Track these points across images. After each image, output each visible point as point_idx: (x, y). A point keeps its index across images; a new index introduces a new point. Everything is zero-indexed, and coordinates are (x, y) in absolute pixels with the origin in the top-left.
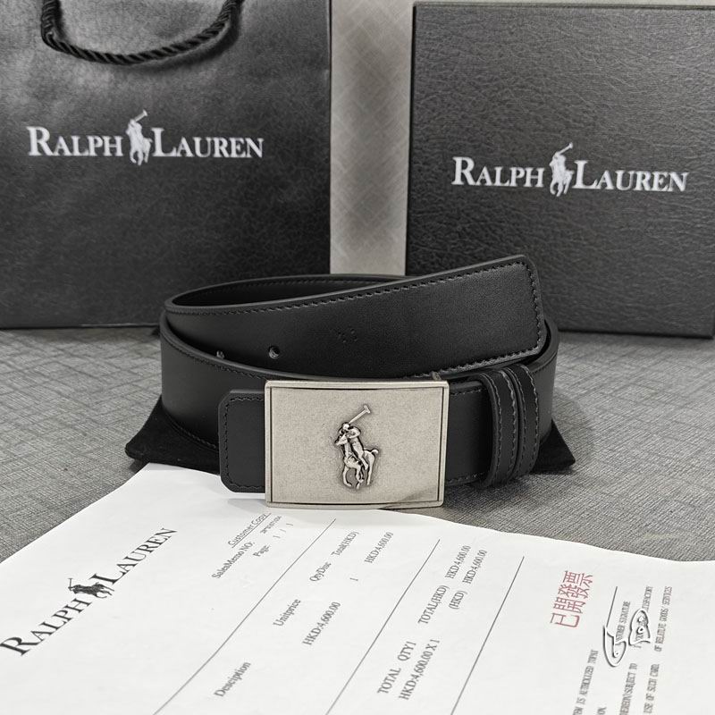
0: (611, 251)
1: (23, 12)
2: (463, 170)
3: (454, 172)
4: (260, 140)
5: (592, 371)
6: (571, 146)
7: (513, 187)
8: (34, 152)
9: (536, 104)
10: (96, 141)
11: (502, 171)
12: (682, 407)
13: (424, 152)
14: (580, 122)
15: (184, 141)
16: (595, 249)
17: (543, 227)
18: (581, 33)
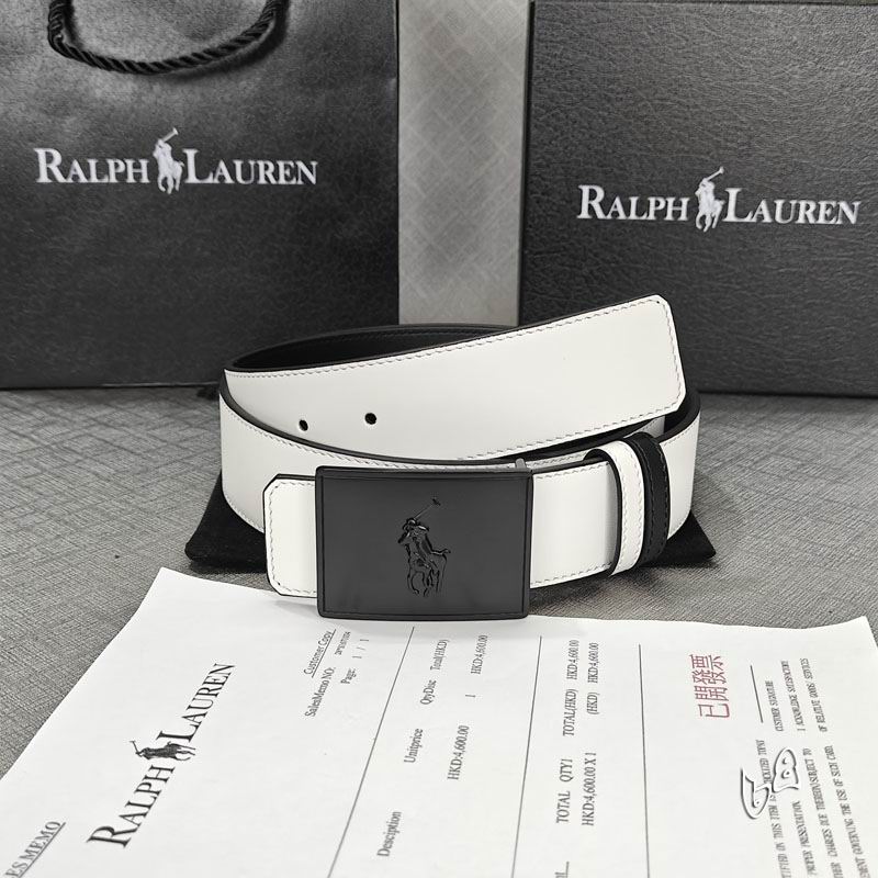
0: (767, 296)
1: (28, 11)
2: (591, 202)
3: (581, 204)
4: (314, 164)
5: (726, 438)
6: (721, 171)
7: (652, 221)
8: (44, 178)
9: (681, 121)
10: (117, 166)
11: (638, 201)
12: (835, 482)
13: (544, 179)
14: (732, 141)
15: (222, 165)
16: (749, 294)
17: (687, 269)
18: (734, 34)
